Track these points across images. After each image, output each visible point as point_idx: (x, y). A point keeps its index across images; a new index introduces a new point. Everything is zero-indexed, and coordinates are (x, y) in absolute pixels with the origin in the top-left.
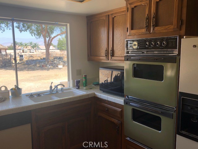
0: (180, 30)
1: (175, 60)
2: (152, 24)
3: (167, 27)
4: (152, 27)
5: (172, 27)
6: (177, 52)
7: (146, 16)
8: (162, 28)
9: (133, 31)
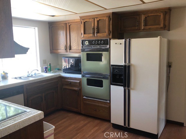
0: (110, 35)
1: (108, 50)
2: (96, 32)
3: (103, 34)
4: (96, 33)
5: (106, 34)
6: (109, 46)
7: (92, 27)
8: (101, 34)
9: (85, 35)
